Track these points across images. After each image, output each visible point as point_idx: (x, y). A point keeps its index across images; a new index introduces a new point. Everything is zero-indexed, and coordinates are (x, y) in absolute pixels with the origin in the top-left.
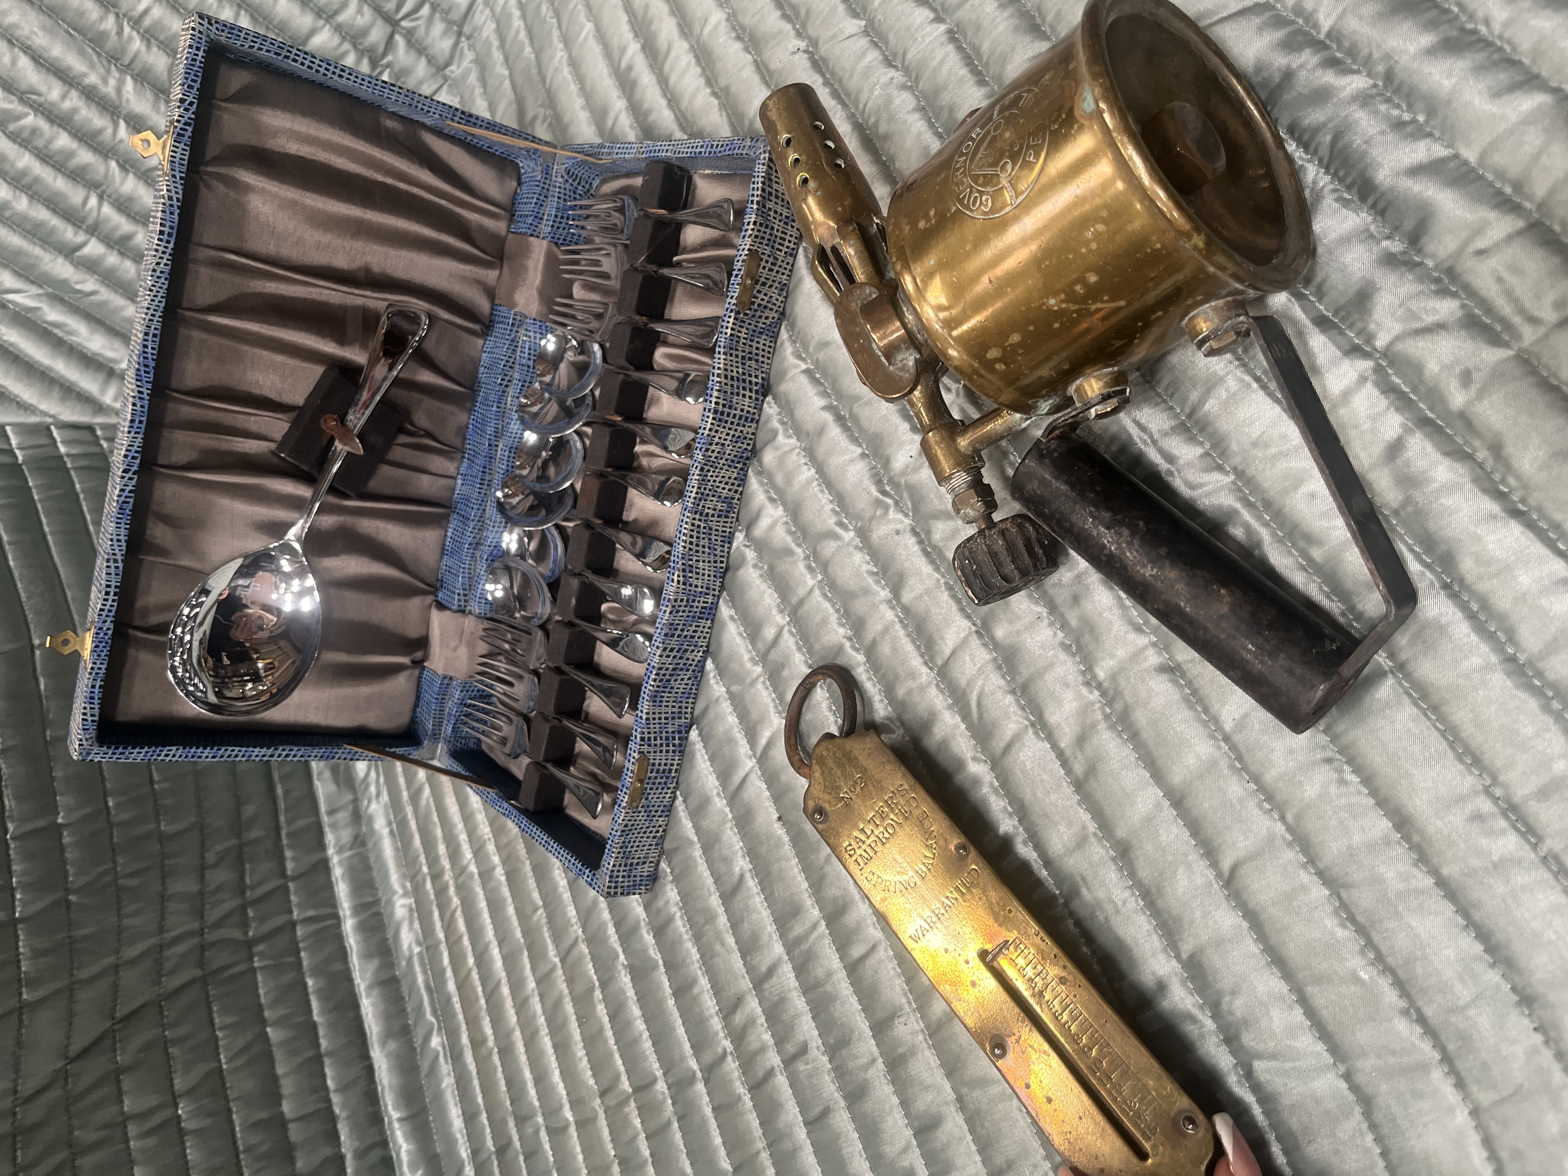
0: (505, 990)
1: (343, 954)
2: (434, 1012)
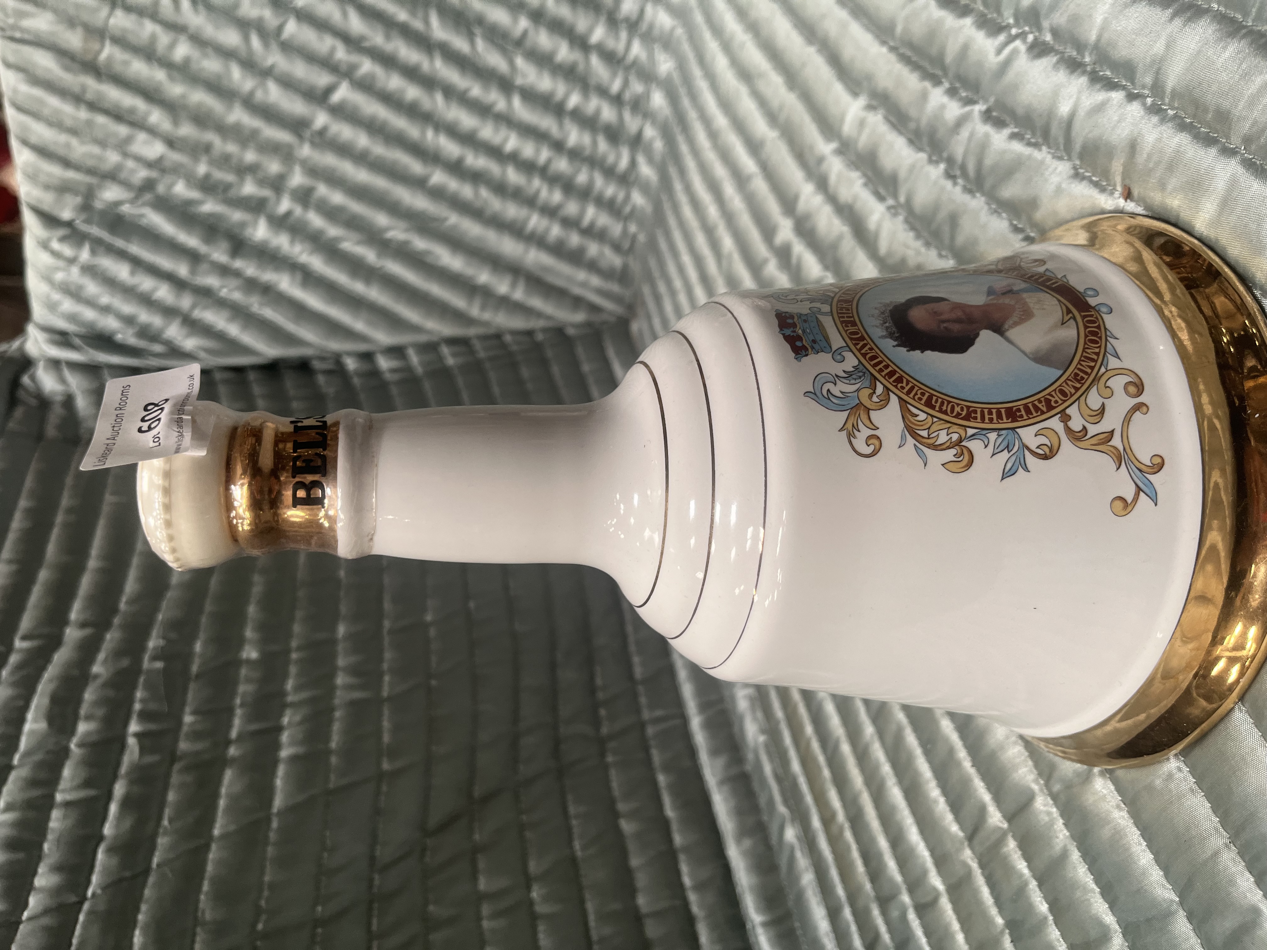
0: (846, 748)
1: (692, 752)
2: (786, 802)
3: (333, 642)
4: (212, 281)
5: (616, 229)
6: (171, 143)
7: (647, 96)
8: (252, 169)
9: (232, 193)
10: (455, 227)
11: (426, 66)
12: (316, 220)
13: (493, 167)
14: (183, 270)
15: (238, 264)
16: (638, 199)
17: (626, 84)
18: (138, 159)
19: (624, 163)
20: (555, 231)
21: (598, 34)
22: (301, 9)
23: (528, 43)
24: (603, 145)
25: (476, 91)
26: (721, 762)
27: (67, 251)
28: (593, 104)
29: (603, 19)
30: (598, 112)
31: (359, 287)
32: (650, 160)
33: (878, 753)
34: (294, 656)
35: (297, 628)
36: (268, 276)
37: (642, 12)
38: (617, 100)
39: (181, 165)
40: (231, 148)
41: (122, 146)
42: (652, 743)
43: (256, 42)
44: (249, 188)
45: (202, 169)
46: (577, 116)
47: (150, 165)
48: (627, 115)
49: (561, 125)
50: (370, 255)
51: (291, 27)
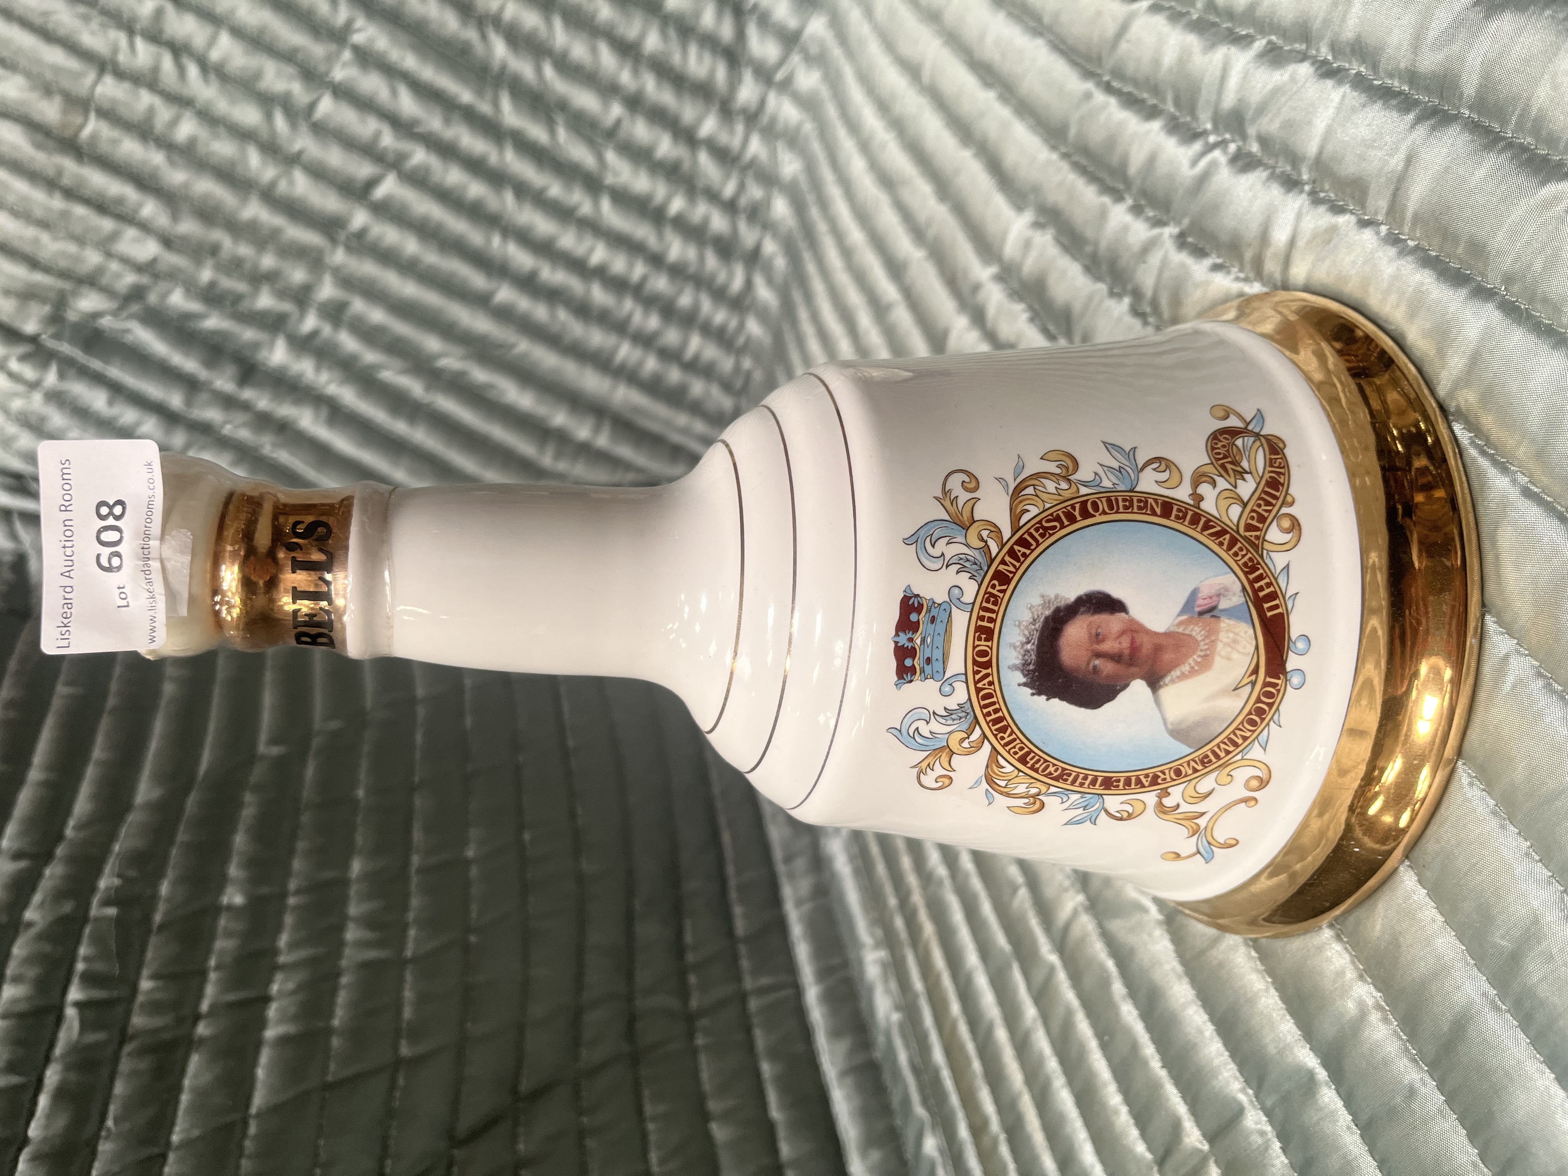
3: (345, 883)
4: (213, 414)
5: (727, 364)
6: (168, 242)
7: (767, 203)
8: (270, 278)
9: (244, 306)
10: (524, 356)
11: (493, 158)
12: (348, 342)
13: (574, 284)
14: (176, 400)
15: (247, 394)
16: (754, 327)
17: (742, 187)
18: (125, 261)
19: (737, 284)
20: (651, 364)
21: (709, 126)
22: (340, 84)
23: (622, 134)
24: (712, 261)
25: (555, 190)
26: (843, 1046)
27: (29, 372)
28: (701, 210)
29: (715, 109)
30: (706, 221)
31: (400, 427)
32: (770, 281)
33: (1042, 1043)
34: (292, 901)
35: (297, 864)
36: (286, 410)
37: (762, 102)
38: (730, 207)
39: (180, 270)
40: (245, 250)
41: (106, 245)
42: (755, 1020)
43: (280, 122)
44: (265, 301)
45: (206, 275)
46: (681, 224)
47: (139, 268)
48: (743, 226)
49: (660, 235)
50: (415, 387)
51: (326, 106)
